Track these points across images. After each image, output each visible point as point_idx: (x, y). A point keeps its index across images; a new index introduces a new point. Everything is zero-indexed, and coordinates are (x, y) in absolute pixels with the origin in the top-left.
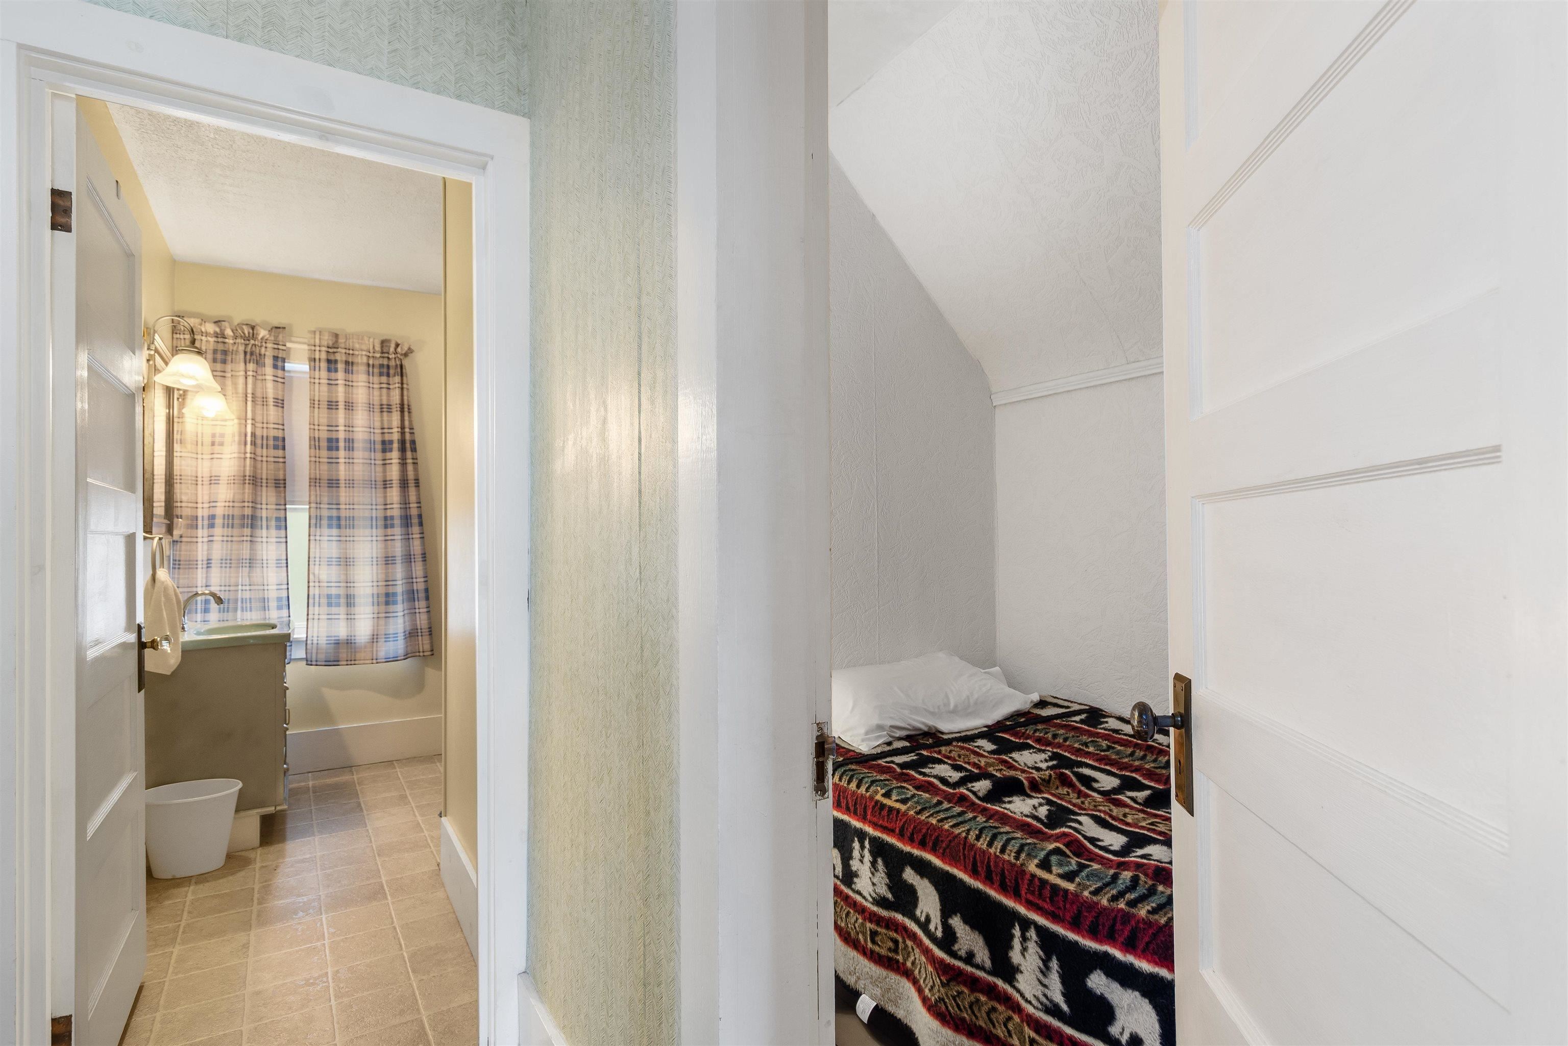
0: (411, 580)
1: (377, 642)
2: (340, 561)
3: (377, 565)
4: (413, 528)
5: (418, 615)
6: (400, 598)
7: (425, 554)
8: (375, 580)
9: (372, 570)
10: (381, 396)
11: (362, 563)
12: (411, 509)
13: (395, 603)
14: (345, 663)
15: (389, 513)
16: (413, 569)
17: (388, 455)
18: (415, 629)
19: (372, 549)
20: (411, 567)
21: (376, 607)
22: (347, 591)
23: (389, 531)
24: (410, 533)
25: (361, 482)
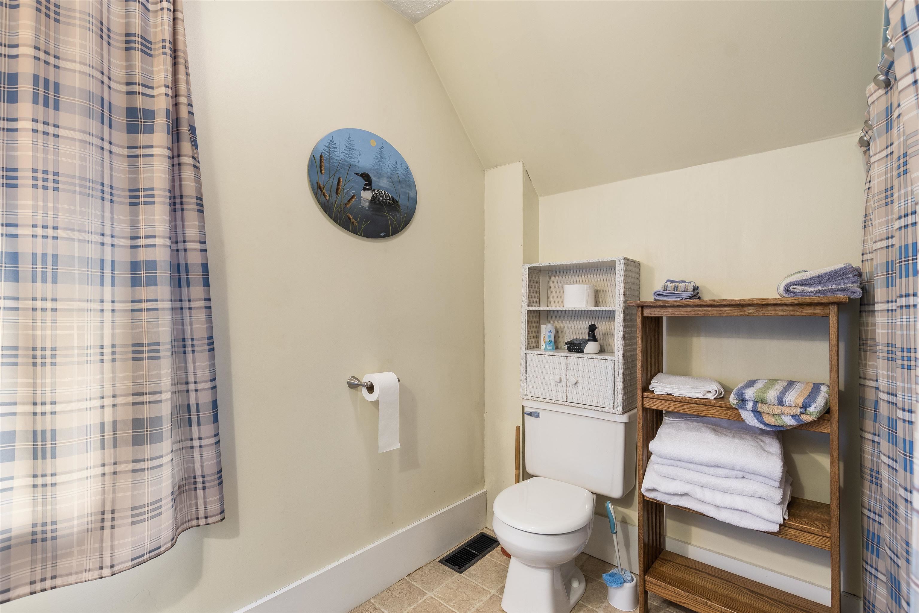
0: (184, 387)
1: (113, 527)
2: (16, 356)
3: (113, 361)
4: (192, 289)
5: (197, 451)
6: (166, 427)
7: (211, 338)
8: (108, 391)
9: (102, 373)
10: (127, 15)
11: (75, 359)
12: (188, 253)
13: (156, 439)
14: (27, 589)
15: (143, 255)
16: (190, 365)
17: (143, 139)
18: (189, 478)
19: (102, 328)
20: (186, 362)
21: (109, 452)
22: (34, 422)
23: (144, 292)
24: (185, 297)
25: (77, 181)
